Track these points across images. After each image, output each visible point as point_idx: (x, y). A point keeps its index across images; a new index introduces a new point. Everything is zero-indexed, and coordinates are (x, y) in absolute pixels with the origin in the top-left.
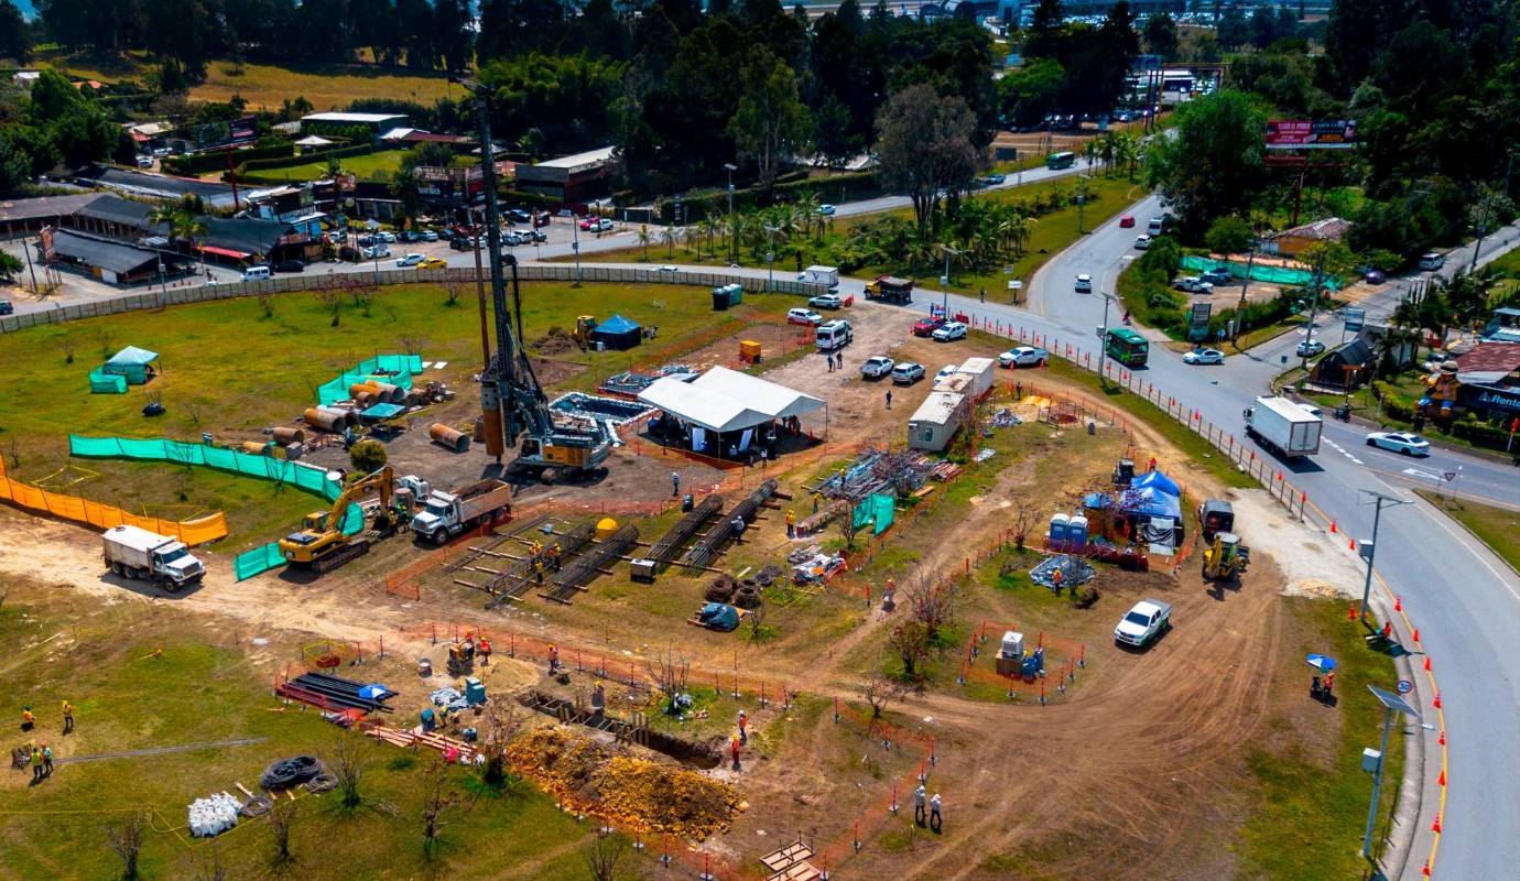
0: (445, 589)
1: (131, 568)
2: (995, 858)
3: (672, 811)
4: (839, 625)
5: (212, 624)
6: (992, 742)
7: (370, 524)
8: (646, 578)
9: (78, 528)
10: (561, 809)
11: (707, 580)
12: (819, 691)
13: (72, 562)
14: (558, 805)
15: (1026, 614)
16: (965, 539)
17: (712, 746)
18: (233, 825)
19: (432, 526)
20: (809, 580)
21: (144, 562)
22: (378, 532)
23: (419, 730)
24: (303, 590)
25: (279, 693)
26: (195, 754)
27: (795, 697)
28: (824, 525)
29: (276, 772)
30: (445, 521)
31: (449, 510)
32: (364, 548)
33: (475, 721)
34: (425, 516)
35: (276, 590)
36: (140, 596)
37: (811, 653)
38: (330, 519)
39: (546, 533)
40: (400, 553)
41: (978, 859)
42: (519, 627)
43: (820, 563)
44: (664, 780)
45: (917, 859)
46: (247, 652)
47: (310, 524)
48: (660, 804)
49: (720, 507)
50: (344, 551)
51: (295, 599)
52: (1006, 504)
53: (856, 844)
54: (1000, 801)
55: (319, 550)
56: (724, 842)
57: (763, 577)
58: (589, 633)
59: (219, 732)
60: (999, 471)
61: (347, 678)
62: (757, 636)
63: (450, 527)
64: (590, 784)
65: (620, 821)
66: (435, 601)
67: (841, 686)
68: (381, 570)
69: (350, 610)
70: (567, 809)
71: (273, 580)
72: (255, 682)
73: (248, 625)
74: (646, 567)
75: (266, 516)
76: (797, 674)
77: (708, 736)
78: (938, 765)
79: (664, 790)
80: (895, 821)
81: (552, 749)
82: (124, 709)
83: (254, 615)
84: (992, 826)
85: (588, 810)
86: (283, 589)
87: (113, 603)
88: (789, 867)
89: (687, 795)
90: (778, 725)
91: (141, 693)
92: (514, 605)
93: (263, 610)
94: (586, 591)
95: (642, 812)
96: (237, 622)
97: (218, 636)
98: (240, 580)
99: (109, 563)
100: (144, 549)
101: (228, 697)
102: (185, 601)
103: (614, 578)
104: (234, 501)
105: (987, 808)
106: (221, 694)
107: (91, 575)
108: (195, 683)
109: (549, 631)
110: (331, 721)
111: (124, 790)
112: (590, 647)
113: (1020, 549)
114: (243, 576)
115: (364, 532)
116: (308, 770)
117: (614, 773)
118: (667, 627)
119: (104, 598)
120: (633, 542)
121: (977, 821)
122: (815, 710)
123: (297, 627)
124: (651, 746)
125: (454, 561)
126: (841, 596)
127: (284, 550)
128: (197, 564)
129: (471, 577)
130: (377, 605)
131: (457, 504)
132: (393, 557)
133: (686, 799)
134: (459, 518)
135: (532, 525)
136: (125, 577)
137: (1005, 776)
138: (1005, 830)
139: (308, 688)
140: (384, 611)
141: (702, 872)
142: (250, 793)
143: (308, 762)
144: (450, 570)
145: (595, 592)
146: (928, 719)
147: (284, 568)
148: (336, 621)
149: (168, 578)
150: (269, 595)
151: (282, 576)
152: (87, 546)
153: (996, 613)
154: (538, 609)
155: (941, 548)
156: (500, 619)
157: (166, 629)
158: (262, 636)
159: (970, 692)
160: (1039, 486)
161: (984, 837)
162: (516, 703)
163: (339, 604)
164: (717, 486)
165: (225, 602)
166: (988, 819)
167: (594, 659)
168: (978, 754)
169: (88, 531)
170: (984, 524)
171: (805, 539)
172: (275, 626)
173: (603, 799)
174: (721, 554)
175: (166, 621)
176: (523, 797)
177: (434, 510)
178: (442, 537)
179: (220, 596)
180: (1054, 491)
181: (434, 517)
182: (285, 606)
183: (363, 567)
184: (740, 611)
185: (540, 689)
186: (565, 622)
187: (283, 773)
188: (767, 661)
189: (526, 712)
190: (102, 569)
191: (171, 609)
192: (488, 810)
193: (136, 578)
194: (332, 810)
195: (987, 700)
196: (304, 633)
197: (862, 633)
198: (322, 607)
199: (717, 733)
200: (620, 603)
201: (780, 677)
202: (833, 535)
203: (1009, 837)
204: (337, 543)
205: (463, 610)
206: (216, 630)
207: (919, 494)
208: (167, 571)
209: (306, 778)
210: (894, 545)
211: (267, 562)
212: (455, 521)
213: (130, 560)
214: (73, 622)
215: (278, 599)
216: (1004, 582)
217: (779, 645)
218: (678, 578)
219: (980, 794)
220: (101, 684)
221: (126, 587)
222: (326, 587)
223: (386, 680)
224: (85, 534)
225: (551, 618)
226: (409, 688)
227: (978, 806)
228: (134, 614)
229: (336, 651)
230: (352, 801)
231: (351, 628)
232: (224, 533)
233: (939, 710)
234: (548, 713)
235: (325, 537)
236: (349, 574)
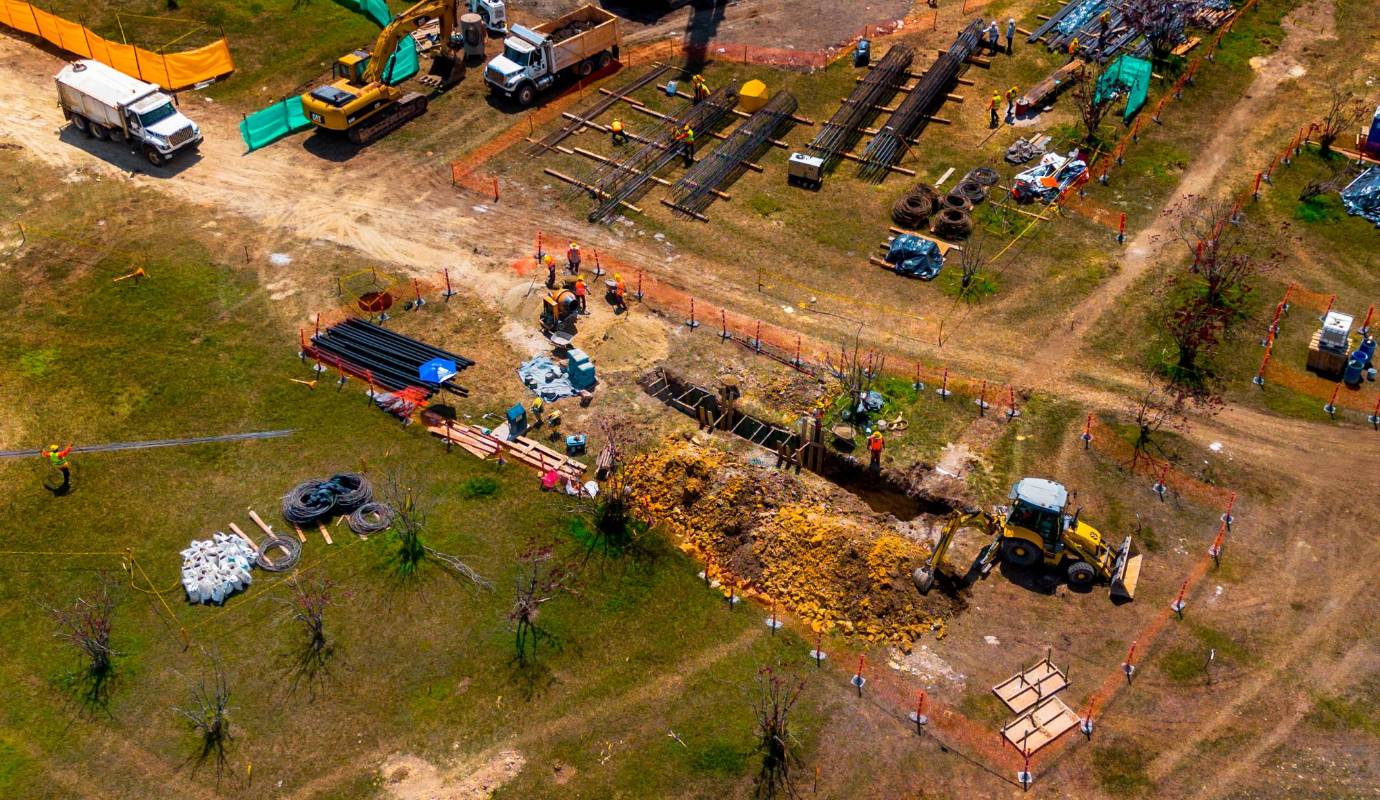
0: (534, 183)
1: (99, 126)
2: (1328, 704)
3: (865, 602)
4: (1081, 273)
5: (212, 224)
6: (1309, 490)
7: (427, 64)
8: (810, 182)
9: (28, 46)
10: (708, 584)
11: (895, 188)
12: (1061, 389)
13: (20, 104)
14: (702, 575)
15: (1339, 264)
16: (1248, 131)
17: (914, 479)
18: (245, 586)
19: (513, 80)
20: (1037, 195)
21: (116, 120)
22: (438, 79)
23: (503, 432)
24: (337, 172)
25: (307, 352)
26: (192, 453)
27: (1026, 398)
28: (1050, 99)
29: (305, 499)
30: (530, 72)
31: (536, 56)
32: (419, 108)
33: (583, 417)
34: (502, 64)
35: (299, 170)
36: (114, 169)
37: (1045, 323)
38: (371, 67)
39: (669, 94)
40: (468, 116)
41: (1303, 706)
42: (639, 256)
43: (1051, 168)
44: (854, 555)
45: (1217, 702)
46: (262, 276)
47: (342, 71)
48: (848, 589)
49: (909, 61)
50: (393, 112)
51: (327, 187)
52: (1298, 71)
53: (1128, 668)
54: (1328, 599)
55: (357, 113)
56: (940, 655)
57: (971, 187)
58: (736, 272)
59: (225, 415)
60: (1286, 14)
61: (401, 331)
62: (969, 290)
63: (538, 79)
64: (748, 546)
65: (791, 610)
66: (519, 203)
67: (1091, 383)
68: (443, 145)
69: (403, 212)
70: (715, 583)
71: (295, 152)
72: (273, 329)
73: (263, 230)
74: (811, 168)
75: (285, 42)
76: (1025, 358)
77: (908, 463)
78: (1235, 529)
79: (855, 569)
80: (1182, 630)
81: (693, 484)
82: (90, 368)
83: (269, 212)
84: (1317, 646)
85: (745, 587)
86: (310, 167)
87: (76, 178)
88: (1036, 705)
89: (886, 581)
90: (1005, 445)
91: (116, 340)
92: (629, 218)
93: (282, 204)
94: (727, 199)
95: (822, 599)
96: (248, 226)
97: (222, 247)
98: (252, 150)
99: (69, 114)
100: (113, 104)
101: (237, 355)
102: (175, 181)
103: (765, 177)
104: (240, 12)
105: (1309, 611)
106: (228, 349)
107: (44, 129)
108: (190, 328)
109: (679, 265)
110: (381, 407)
111: (91, 510)
112: (738, 297)
113: (1325, 153)
114: (254, 145)
115: (421, 76)
116: (350, 496)
117: (784, 536)
118: (841, 269)
119: (62, 171)
120: (789, 117)
121: (1298, 634)
122: (1056, 420)
123: (331, 237)
124: (830, 477)
125: (544, 135)
126: (1082, 224)
127: (309, 112)
128: (190, 127)
129: (568, 164)
130: (441, 206)
131: (547, 49)
132: (459, 123)
133: (886, 587)
134: (549, 68)
135: (649, 79)
136: (91, 136)
137: (1331, 554)
138: (1338, 654)
139: (348, 347)
140: (450, 217)
141: (911, 707)
142: (268, 529)
143: (349, 483)
144: (537, 151)
145: (740, 201)
146: (1216, 447)
147: (310, 133)
148: (384, 230)
149: (152, 147)
150: (291, 177)
151: (309, 145)
152: (41, 76)
153: (1299, 261)
154: (660, 227)
155: (1215, 143)
156: (611, 241)
157: (151, 229)
158: (282, 250)
159: (1272, 401)
160: (1341, 42)
161: (1309, 664)
162: (638, 389)
163: (387, 200)
164: (901, 23)
165: (228, 185)
166: (1313, 631)
167: (743, 319)
168: (1289, 513)
169: (41, 52)
170: (1271, 105)
171: (1026, 122)
172: (300, 233)
173: (766, 572)
174: (911, 143)
175: (150, 216)
176: (653, 556)
177: (516, 56)
178: (525, 94)
179: (223, 177)
180: (1363, 51)
181: (517, 67)
182: (313, 198)
183: (420, 137)
184: (943, 246)
185: (669, 367)
186: (700, 253)
187: (315, 504)
188: (986, 332)
189: (653, 405)
190: (59, 120)
191: (157, 195)
192: (604, 579)
193: (106, 139)
194: (384, 567)
195: (1297, 415)
196: (341, 247)
197: (1115, 287)
198: (364, 204)
199: (920, 458)
200: (774, 224)
201: (1003, 362)
202: (1064, 117)
203: (1345, 667)
204: (382, 102)
205: (559, 222)
206: (219, 234)
207: (1180, 50)
208: (148, 137)
209: (350, 509)
210: (1150, 136)
211: (287, 123)
212: (543, 71)
213: (97, 115)
214: (22, 210)
215: (305, 187)
216: (1308, 212)
217: (1000, 306)
218: (854, 182)
219: (1298, 584)
220: (61, 322)
221: (94, 153)
222: (371, 169)
223: (458, 337)
224: (38, 58)
225: (683, 243)
226: (488, 354)
227: (1297, 607)
228: (105, 200)
229: (387, 284)
230: (412, 553)
231: (402, 242)
232: (227, 68)
233: (1231, 432)
234: (682, 410)
235: (365, 94)
236: (399, 149)
